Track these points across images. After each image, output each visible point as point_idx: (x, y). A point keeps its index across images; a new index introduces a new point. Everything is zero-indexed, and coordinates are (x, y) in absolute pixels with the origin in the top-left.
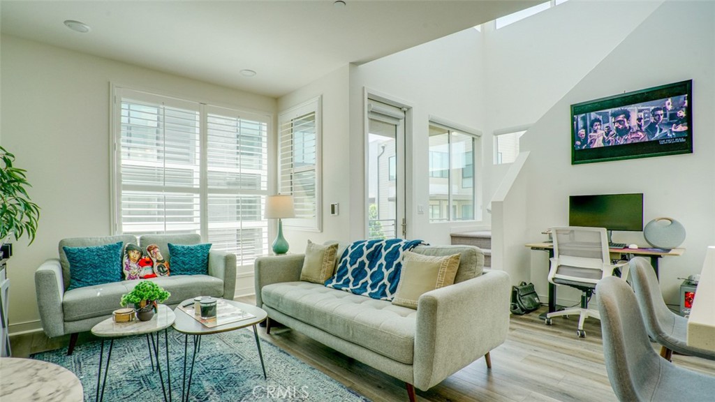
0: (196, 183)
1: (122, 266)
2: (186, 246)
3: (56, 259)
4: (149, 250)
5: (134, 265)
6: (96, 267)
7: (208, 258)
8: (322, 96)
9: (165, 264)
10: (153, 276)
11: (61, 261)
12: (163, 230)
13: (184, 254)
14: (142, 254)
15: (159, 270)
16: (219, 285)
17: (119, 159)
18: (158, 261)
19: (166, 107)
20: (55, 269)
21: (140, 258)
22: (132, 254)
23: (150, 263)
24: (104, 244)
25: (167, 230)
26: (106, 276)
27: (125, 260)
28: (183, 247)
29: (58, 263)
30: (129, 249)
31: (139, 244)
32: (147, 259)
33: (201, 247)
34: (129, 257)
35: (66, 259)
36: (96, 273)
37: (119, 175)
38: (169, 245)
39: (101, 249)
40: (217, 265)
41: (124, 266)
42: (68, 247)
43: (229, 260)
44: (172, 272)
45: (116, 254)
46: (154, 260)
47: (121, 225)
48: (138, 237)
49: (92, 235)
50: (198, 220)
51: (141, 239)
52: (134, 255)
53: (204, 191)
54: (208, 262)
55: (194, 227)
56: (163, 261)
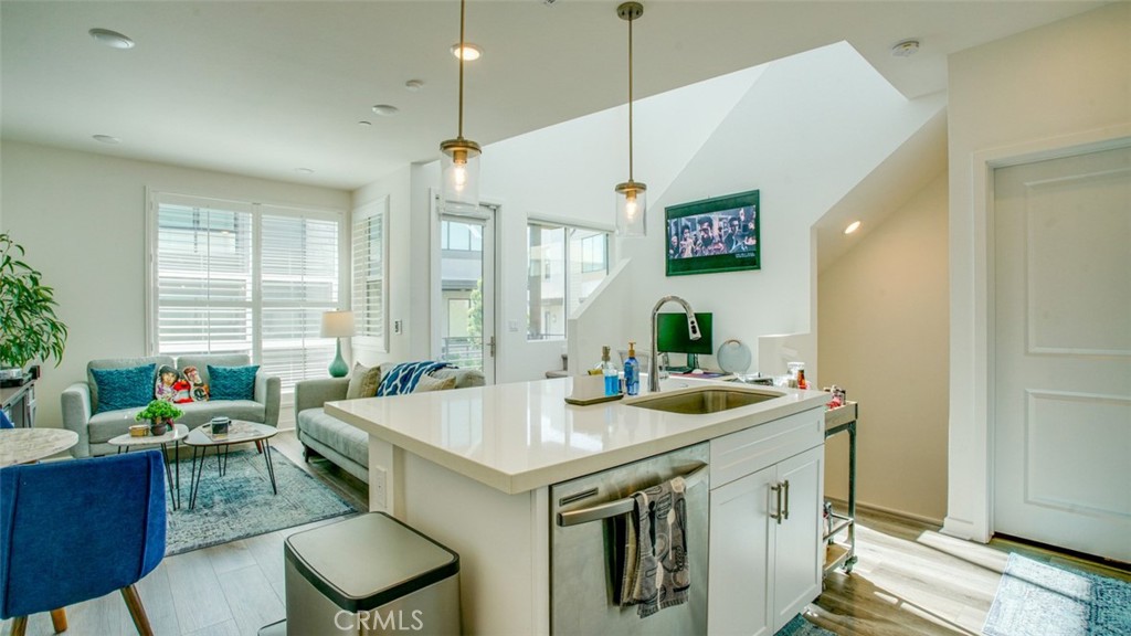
0: (249, 296)
1: (154, 389)
2: (228, 368)
3: (84, 382)
4: (186, 373)
5: (167, 389)
6: (125, 390)
7: (254, 381)
8: (389, 197)
9: (203, 388)
10: (190, 400)
11: (89, 384)
12: (207, 350)
13: (225, 377)
14: (178, 377)
15: (196, 395)
16: (259, 410)
17: (156, 272)
18: (195, 385)
19: (211, 211)
20: (82, 392)
21: (176, 381)
22: (166, 377)
23: (187, 386)
24: (135, 366)
25: (212, 350)
26: (137, 399)
27: (158, 383)
28: (225, 370)
29: (86, 386)
30: (164, 371)
31: (176, 367)
32: (184, 382)
33: (247, 369)
34: (162, 380)
35: (94, 382)
36: (125, 397)
37: (156, 289)
38: (209, 367)
39: (131, 372)
40: (261, 390)
41: (157, 390)
42: (95, 369)
43: (273, 384)
44: (211, 396)
45: (147, 377)
46: (192, 383)
47: (157, 344)
48: (175, 359)
49: (123, 356)
50: (250, 338)
51: (179, 361)
52: (169, 378)
53: (257, 304)
54: (254, 386)
55: (245, 346)
56: (202, 385)
